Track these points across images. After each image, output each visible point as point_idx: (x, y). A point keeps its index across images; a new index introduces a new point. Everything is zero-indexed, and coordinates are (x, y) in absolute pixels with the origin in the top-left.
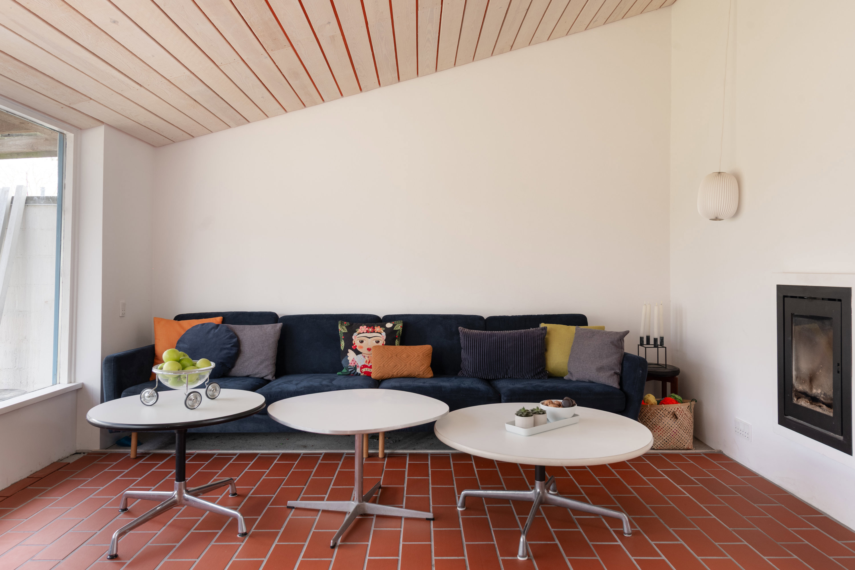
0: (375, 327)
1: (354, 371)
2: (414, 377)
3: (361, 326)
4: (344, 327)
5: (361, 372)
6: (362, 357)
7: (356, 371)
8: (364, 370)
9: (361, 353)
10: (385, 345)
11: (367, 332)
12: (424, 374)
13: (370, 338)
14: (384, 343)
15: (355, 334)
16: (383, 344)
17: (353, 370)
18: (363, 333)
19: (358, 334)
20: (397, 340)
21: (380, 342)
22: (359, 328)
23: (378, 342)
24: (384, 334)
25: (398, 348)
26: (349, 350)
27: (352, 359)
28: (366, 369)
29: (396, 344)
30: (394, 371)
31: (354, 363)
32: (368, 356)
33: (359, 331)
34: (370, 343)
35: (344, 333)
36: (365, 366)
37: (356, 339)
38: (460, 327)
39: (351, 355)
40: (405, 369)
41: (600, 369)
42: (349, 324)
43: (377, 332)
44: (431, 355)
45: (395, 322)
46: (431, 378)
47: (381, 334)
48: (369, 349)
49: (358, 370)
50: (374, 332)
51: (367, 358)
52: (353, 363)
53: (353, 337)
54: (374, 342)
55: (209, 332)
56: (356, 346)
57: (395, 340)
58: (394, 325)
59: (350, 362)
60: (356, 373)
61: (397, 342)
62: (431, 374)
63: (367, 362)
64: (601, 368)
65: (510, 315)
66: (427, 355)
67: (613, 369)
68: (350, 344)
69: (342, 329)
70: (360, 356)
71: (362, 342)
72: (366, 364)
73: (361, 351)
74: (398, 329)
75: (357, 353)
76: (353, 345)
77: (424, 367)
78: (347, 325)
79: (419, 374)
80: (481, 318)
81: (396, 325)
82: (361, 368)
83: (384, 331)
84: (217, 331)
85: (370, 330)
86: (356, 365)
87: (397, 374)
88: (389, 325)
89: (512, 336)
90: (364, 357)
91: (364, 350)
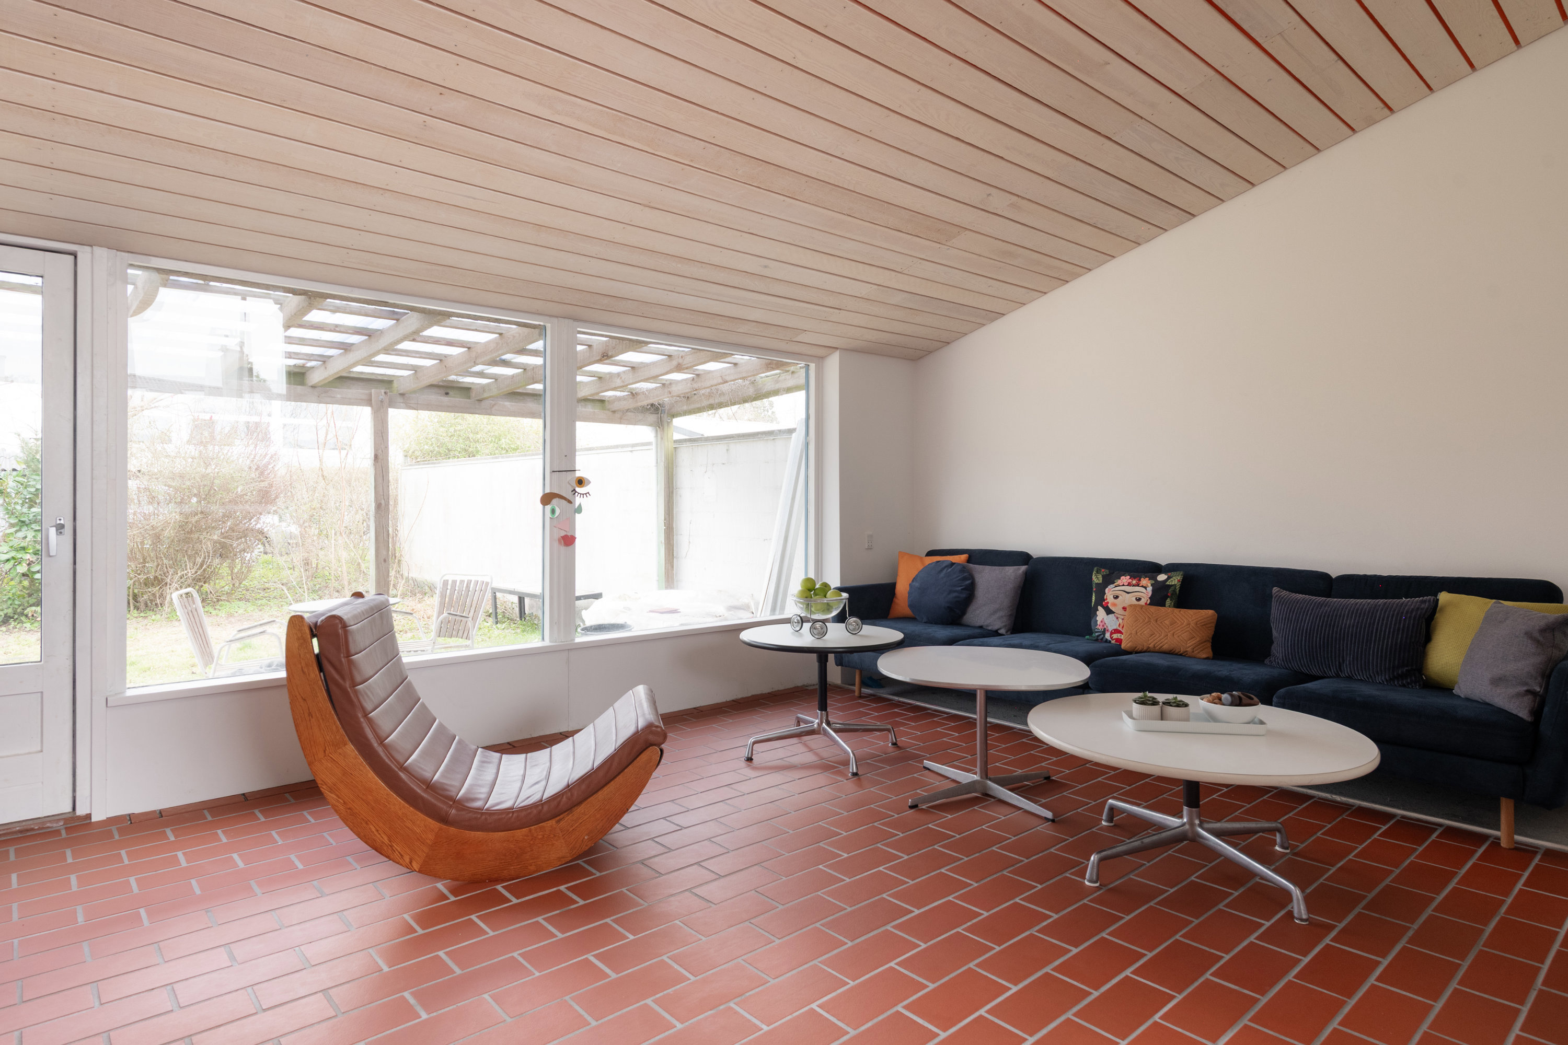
0: (1142, 579)
1: (1102, 636)
2: (1181, 655)
3: (1123, 575)
4: (1100, 577)
5: (1111, 638)
6: (1115, 619)
7: (1104, 636)
8: (1115, 636)
9: (1114, 613)
10: (1150, 604)
11: (1129, 584)
12: (1193, 652)
13: (1128, 593)
14: (1148, 603)
15: (1110, 587)
16: (1146, 604)
17: (1101, 635)
18: (1123, 585)
19: (1116, 586)
20: (1168, 600)
21: (1143, 600)
22: (1120, 579)
23: (1139, 600)
24: (1150, 589)
25: (1169, 612)
26: (1099, 608)
27: (1101, 619)
28: (1119, 635)
29: (1167, 605)
30: (1150, 642)
31: (1103, 626)
32: (1122, 617)
33: (1119, 582)
34: (1129, 600)
35: (1097, 584)
36: (1117, 631)
37: (1110, 592)
38: (1275, 588)
39: (1101, 613)
40: (1166, 641)
42: (1108, 573)
43: (1142, 586)
44: (1213, 625)
45: (1170, 574)
46: (1207, 658)
47: (1145, 588)
48: (1124, 609)
49: (1107, 636)
50: (1138, 585)
51: (1120, 621)
52: (1101, 624)
53: (1107, 590)
54: (1134, 599)
55: (941, 571)
56: (1108, 603)
57: (1167, 599)
58: (1169, 578)
59: (1098, 623)
60: (1104, 640)
61: (1168, 602)
62: (1207, 652)
63: (1121, 627)
66: (1204, 625)
67: (1526, 684)
68: (1101, 600)
69: (1097, 579)
70: (1111, 616)
71: (1116, 597)
72: (1119, 628)
73: (1113, 610)
74: (1173, 584)
75: (1109, 611)
76: (1104, 600)
77: (1193, 642)
78: (1105, 573)
79: (1187, 651)
80: (1325, 577)
81: (1172, 577)
82: (1112, 633)
83: (1152, 585)
84: (957, 571)
85: (1134, 582)
86: (1105, 629)
87: (1154, 647)
88: (1162, 577)
89: (1358, 609)
90: (1117, 618)
91: (1117, 609)
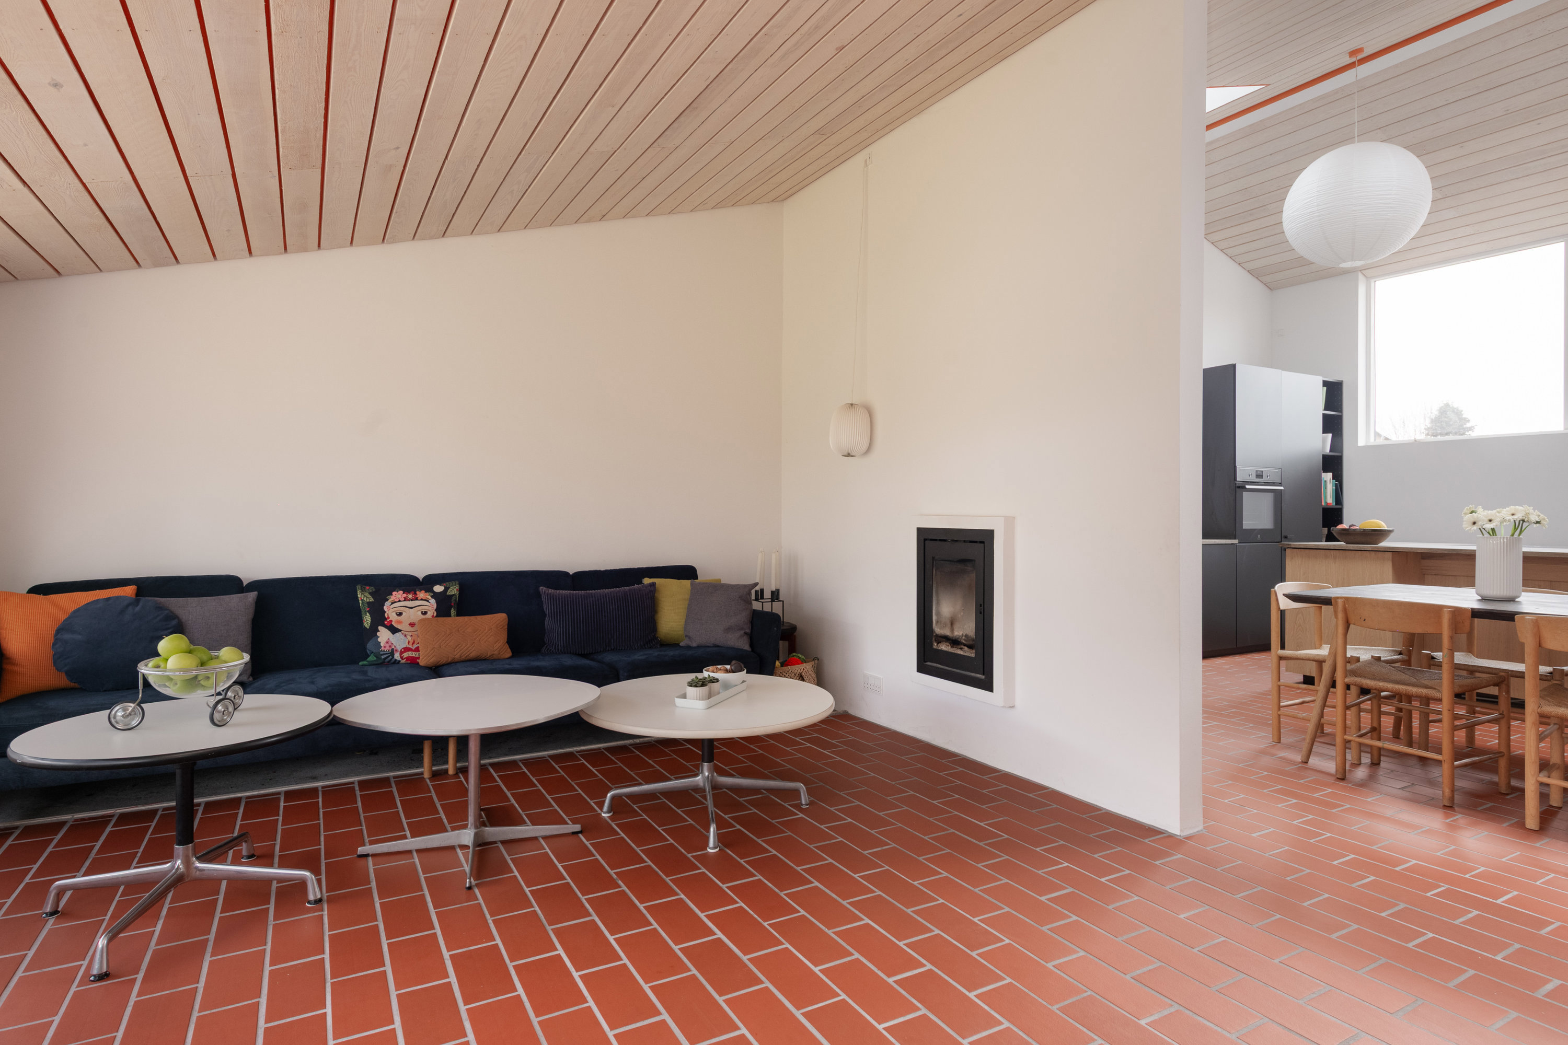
0: (417, 592)
1: (391, 657)
2: (485, 660)
3: (395, 591)
4: (367, 594)
5: (402, 658)
6: (403, 637)
7: (393, 657)
8: (406, 655)
9: (400, 631)
10: (436, 616)
11: (406, 599)
12: (499, 654)
13: (411, 608)
14: (435, 615)
15: (387, 604)
16: (433, 616)
17: (389, 656)
18: (400, 601)
19: (392, 603)
20: (452, 610)
21: (429, 613)
22: (392, 595)
23: (425, 613)
24: (433, 601)
25: (454, 621)
26: (380, 628)
27: (386, 640)
28: (410, 653)
29: (452, 615)
30: (456, 653)
31: (390, 647)
32: (410, 634)
33: (392, 598)
34: (414, 615)
35: (369, 603)
36: (406, 649)
37: (390, 610)
38: (541, 588)
39: (384, 635)
40: (473, 649)
41: (728, 630)
42: (374, 590)
43: (422, 600)
44: (506, 627)
45: (448, 584)
46: (509, 658)
47: (428, 601)
48: (412, 625)
49: (397, 656)
50: (417, 599)
51: (409, 638)
52: (387, 646)
53: (385, 608)
54: (419, 613)
55: (122, 612)
56: (391, 621)
57: (451, 609)
58: (446, 589)
59: (382, 645)
60: (393, 660)
61: (453, 612)
62: (508, 653)
63: (411, 644)
64: (729, 628)
65: (602, 568)
66: (503, 628)
67: (742, 629)
68: (380, 619)
69: (364, 597)
70: (398, 634)
71: (400, 614)
72: (408, 646)
73: (399, 628)
74: (453, 593)
75: (394, 630)
76: (386, 619)
77: (499, 645)
78: (371, 591)
79: (494, 654)
80: (565, 574)
81: (449, 588)
82: (401, 653)
83: (432, 597)
84: (138, 609)
85: (410, 596)
86: (393, 649)
87: (461, 657)
88: (438, 589)
89: (614, 597)
90: (405, 636)
91: (404, 626)
